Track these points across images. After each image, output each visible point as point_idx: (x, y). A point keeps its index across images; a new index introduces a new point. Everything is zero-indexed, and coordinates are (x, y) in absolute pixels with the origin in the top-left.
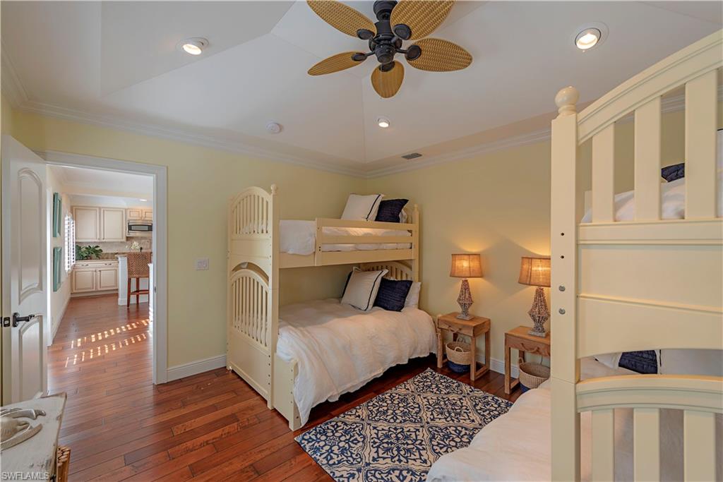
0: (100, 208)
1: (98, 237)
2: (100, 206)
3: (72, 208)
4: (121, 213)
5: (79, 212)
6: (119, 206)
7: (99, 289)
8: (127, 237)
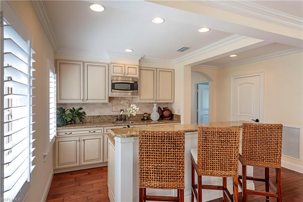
0: (84, 63)
1: (82, 98)
2: (85, 60)
3: (56, 61)
4: (103, 68)
5: (63, 66)
6: (101, 61)
7: (83, 163)
8: (110, 98)
